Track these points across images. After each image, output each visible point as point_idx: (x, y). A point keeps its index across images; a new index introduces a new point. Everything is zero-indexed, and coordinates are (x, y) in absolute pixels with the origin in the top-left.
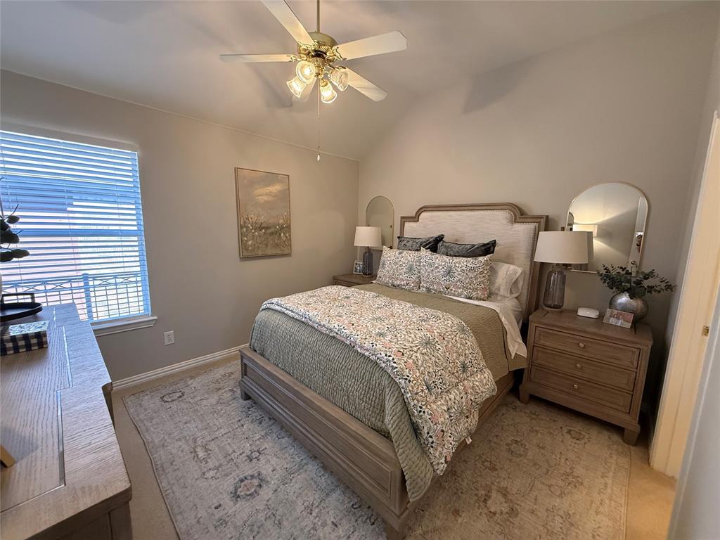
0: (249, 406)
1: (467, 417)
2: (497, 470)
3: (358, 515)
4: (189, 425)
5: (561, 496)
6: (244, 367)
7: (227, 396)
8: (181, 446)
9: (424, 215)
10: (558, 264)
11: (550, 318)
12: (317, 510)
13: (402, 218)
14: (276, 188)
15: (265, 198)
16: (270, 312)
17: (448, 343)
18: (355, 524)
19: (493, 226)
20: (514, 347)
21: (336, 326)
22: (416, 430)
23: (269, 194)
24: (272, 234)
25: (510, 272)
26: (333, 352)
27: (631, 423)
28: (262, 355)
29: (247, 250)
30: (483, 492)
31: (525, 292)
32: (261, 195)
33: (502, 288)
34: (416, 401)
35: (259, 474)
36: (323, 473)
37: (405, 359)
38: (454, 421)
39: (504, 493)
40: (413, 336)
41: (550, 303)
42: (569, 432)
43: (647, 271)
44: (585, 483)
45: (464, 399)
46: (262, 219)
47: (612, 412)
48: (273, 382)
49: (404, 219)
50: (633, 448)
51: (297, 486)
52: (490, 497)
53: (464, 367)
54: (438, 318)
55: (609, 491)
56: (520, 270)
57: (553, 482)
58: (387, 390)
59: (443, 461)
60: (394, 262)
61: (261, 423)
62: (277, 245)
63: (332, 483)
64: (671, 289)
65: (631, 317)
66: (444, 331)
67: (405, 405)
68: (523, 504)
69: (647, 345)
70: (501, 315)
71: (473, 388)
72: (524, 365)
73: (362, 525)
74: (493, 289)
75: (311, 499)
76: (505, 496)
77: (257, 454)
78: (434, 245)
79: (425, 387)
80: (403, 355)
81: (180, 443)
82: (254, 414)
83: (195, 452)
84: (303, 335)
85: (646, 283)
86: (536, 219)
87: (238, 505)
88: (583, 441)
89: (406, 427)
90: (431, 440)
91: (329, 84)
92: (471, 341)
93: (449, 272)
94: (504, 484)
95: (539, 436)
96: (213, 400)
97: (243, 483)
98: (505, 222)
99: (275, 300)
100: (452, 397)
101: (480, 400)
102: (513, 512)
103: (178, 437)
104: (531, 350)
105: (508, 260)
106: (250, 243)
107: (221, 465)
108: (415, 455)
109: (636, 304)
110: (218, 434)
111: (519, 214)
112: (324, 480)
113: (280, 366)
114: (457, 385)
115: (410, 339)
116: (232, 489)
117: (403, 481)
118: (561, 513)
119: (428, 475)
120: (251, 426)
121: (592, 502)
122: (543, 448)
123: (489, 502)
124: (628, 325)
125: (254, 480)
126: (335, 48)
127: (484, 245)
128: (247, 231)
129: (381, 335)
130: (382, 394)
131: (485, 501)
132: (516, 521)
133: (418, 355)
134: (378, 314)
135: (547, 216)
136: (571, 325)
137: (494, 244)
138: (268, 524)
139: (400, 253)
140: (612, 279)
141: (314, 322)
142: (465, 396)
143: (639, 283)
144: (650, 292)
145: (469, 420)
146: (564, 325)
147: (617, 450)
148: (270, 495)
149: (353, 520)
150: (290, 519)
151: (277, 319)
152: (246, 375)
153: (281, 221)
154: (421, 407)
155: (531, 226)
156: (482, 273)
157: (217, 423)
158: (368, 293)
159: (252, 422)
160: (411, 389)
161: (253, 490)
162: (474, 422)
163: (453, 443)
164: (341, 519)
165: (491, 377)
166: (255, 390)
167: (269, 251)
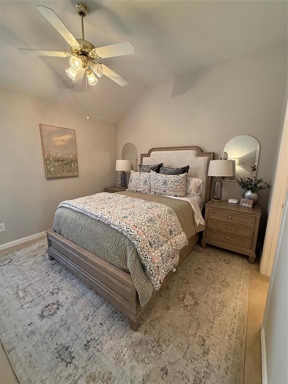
0: (54, 263)
1: (173, 258)
2: (189, 283)
3: (115, 317)
4: (14, 278)
5: (219, 293)
6: (50, 241)
7: (40, 259)
8: (7, 292)
9: (153, 153)
10: (219, 177)
11: (216, 204)
12: (91, 318)
13: (141, 155)
14: (67, 137)
15: (61, 143)
16: (63, 209)
17: (162, 219)
18: (113, 322)
19: (188, 158)
20: (198, 220)
21: (100, 214)
22: (143, 267)
23: (63, 141)
24: (66, 164)
25: (196, 182)
26: (99, 229)
27: (252, 253)
28: (60, 234)
29: (50, 173)
30: (182, 296)
31: (204, 192)
32: (57, 141)
33: (192, 190)
34: (143, 252)
35: (58, 302)
36: (96, 296)
37: (137, 230)
38: (164, 261)
39: (192, 295)
40: (143, 217)
41: (215, 197)
42: (224, 260)
43: (259, 179)
44: (231, 285)
45: (170, 249)
46: (59, 155)
47: (243, 249)
48: (66, 249)
49: (143, 156)
50: (253, 265)
51: (80, 306)
52: (185, 298)
53: (171, 232)
54: (158, 207)
55: (241, 287)
56: (201, 181)
57: (216, 286)
58: (128, 247)
59: (159, 282)
60: (137, 179)
61: (60, 273)
62: (69, 171)
63: (101, 301)
64: (269, 187)
65: (252, 202)
66: (160, 213)
67: (138, 254)
68: (201, 299)
69: (258, 215)
70: (191, 204)
71: (175, 243)
72: (203, 229)
73: (117, 322)
74: (188, 191)
75: (89, 311)
76: (193, 296)
77: (57, 290)
78: (158, 169)
79: (148, 244)
80: (136, 227)
81: (7, 289)
82: (57, 268)
83: (17, 293)
84: (82, 221)
85: (259, 185)
86: (208, 154)
87: (43, 322)
88: (230, 264)
89: (138, 267)
90: (151, 272)
91: (92, 73)
92: (175, 218)
93: (165, 183)
94: (192, 290)
95: (210, 264)
96: (31, 262)
97: (47, 309)
98: (193, 156)
99: (66, 202)
100: (164, 248)
101: (179, 249)
102: (196, 304)
103: (6, 287)
104: (206, 222)
105: (195, 176)
106: (52, 169)
107: (34, 300)
108: (143, 281)
109: (254, 195)
110: (33, 281)
111: (200, 152)
112: (96, 301)
113: (70, 239)
114: (167, 242)
115: (141, 219)
116: (40, 312)
117: (137, 296)
118: (219, 301)
119: (150, 291)
120: (54, 275)
121: (234, 294)
122: (212, 270)
123: (185, 300)
124: (251, 206)
125: (54, 306)
126: (94, 50)
127: (183, 168)
128: (50, 162)
129: (125, 217)
130: (126, 250)
131: (183, 300)
132: (197, 308)
133: (145, 227)
134: (125, 206)
135: (214, 153)
136: (225, 207)
137: (188, 167)
138: (62, 330)
139: (140, 174)
140: (244, 184)
141: (88, 213)
142: (171, 247)
143: (255, 185)
144: (260, 189)
145: (174, 259)
146: (221, 208)
147: (246, 267)
148: (64, 313)
149: (112, 320)
150: (75, 324)
151: (67, 212)
152: (51, 246)
153: (72, 157)
154: (146, 255)
155: (206, 158)
156: (182, 182)
157: (33, 276)
158: (121, 195)
159: (55, 272)
160: (140, 245)
161: (53, 311)
162: (176, 260)
163: (164, 272)
164: (105, 321)
165: (185, 236)
166: (57, 254)
167: (65, 174)
